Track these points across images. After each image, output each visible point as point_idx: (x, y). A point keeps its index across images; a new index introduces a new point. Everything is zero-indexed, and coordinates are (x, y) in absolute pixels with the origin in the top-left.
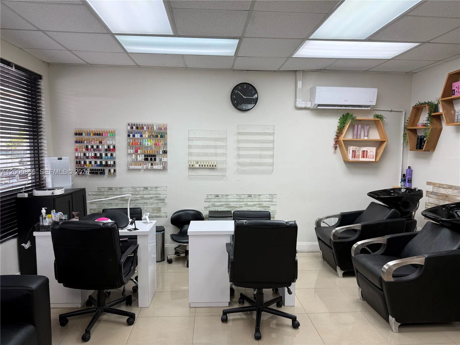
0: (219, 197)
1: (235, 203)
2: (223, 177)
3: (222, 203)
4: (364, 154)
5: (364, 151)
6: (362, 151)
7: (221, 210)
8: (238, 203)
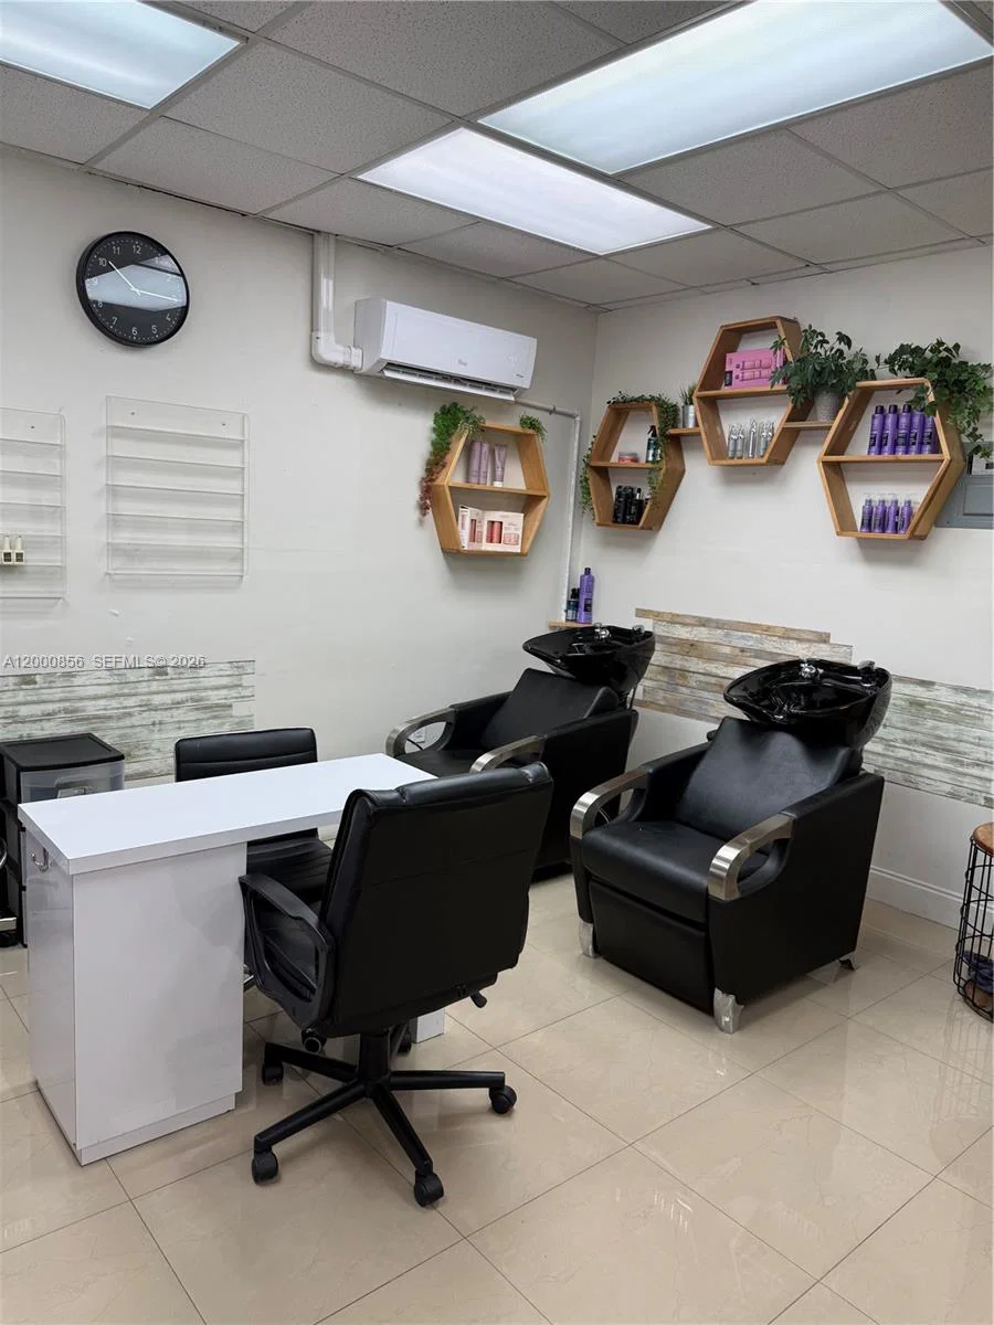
0: (35, 683)
1: (102, 702)
2: (53, 601)
3: (50, 707)
4: (495, 532)
5: (493, 522)
6: (489, 522)
7: (48, 732)
8: (114, 703)
